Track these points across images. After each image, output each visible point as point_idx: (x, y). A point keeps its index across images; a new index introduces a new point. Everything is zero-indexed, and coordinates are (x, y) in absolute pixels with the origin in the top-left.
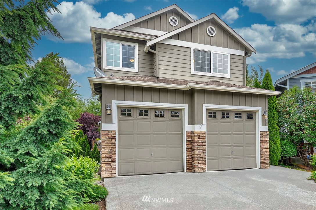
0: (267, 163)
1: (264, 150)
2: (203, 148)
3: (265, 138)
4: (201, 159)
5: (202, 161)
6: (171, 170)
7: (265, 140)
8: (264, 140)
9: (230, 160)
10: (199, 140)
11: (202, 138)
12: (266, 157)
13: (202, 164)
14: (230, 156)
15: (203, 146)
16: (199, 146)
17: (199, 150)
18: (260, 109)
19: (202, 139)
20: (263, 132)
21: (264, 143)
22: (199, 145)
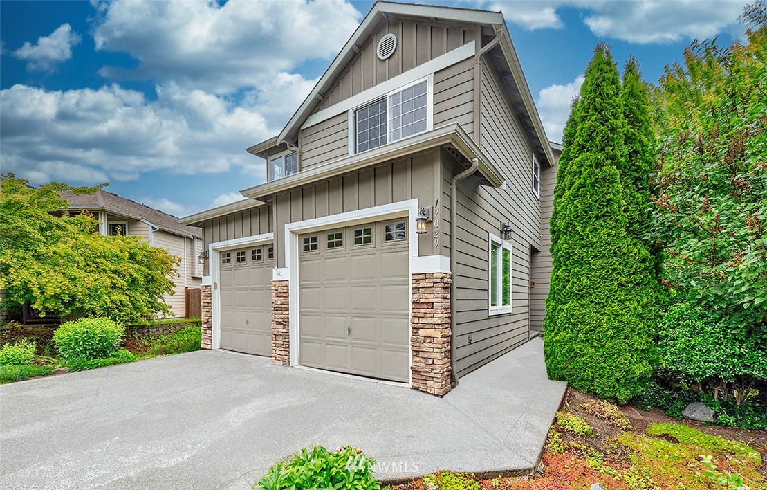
0: (432, 375)
1: (422, 332)
2: (283, 316)
3: (428, 296)
4: (281, 339)
5: (282, 343)
6: (267, 352)
7: (427, 301)
8: (421, 301)
9: (345, 348)
10: (277, 298)
11: (281, 294)
12: (427, 355)
13: (282, 349)
14: (344, 338)
15: (284, 313)
16: (277, 312)
17: (276, 320)
18: (411, 207)
19: (283, 298)
20: (421, 277)
21: (422, 310)
22: (277, 310)
